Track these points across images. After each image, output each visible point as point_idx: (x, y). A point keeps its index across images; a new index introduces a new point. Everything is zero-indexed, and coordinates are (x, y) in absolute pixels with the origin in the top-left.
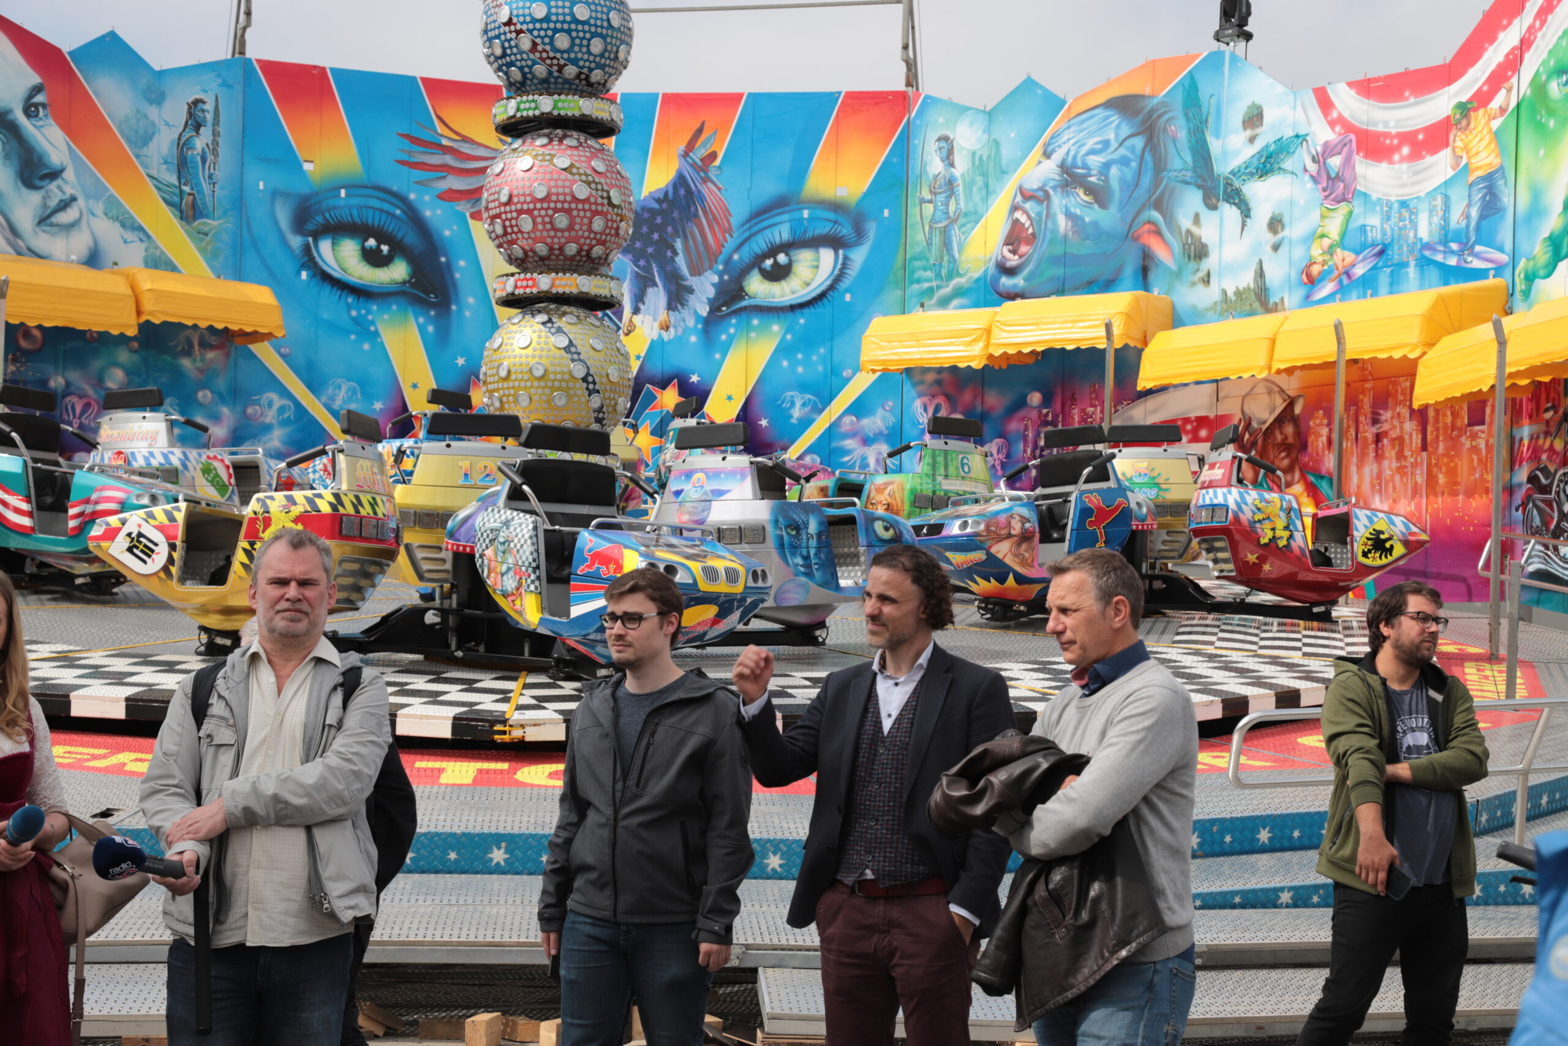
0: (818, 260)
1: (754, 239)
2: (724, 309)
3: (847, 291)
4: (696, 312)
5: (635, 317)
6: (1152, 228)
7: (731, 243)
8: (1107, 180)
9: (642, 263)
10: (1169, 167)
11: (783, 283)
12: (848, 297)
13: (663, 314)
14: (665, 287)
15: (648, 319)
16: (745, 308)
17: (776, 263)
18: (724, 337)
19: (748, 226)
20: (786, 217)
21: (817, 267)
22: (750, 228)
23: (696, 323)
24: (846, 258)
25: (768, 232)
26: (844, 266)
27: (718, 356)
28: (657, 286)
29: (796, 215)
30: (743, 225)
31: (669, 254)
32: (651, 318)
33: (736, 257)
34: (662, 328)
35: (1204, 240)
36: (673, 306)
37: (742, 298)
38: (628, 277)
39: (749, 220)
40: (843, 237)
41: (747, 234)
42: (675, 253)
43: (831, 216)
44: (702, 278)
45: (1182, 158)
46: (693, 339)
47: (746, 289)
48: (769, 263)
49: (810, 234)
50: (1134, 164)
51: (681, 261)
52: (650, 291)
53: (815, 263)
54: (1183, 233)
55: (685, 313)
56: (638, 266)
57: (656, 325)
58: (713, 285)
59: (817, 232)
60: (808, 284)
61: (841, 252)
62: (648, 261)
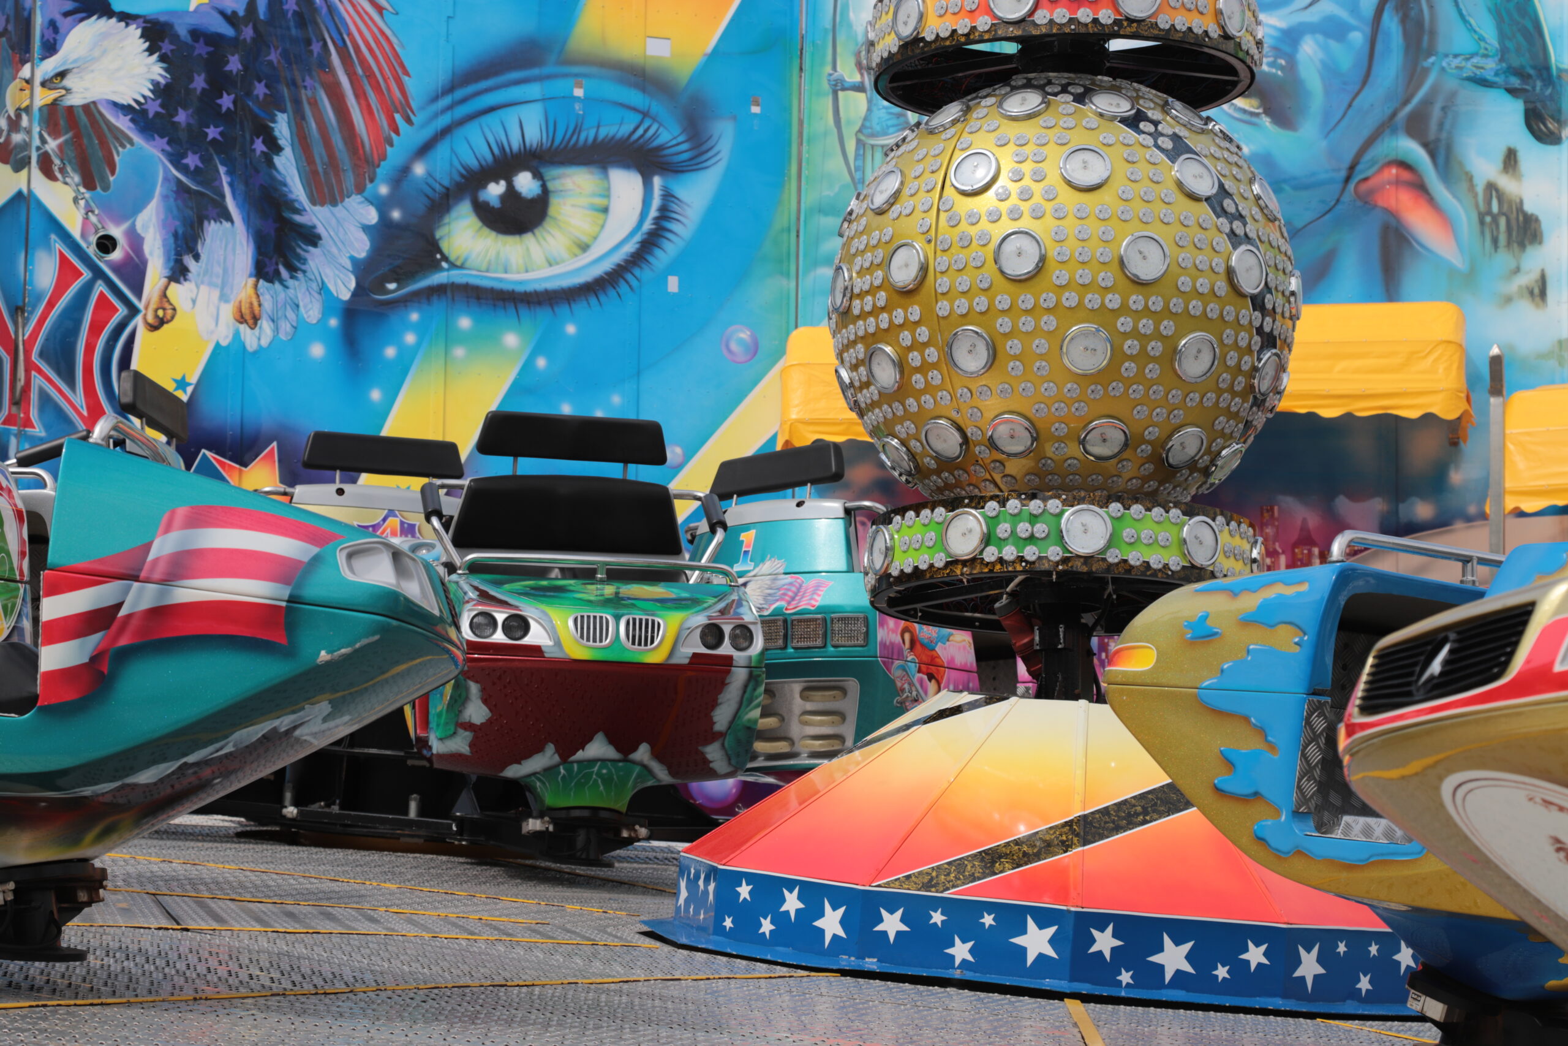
0: (607, 194)
1: (460, 133)
2: (392, 286)
3: (671, 270)
4: (323, 288)
5: (173, 285)
6: (1406, 175)
7: (408, 137)
8: (1292, 66)
9: (192, 160)
10: (1441, 48)
11: (528, 239)
12: (673, 284)
13: (243, 285)
14: (247, 222)
15: (207, 295)
16: (440, 290)
17: (511, 193)
18: (390, 352)
19: (447, 101)
20: (533, 90)
21: (605, 210)
22: (450, 108)
23: (325, 314)
24: (668, 196)
25: (491, 121)
26: (665, 214)
27: (376, 395)
28: (229, 218)
29: (558, 87)
30: (435, 99)
31: (259, 146)
32: (216, 294)
33: (419, 170)
34: (241, 319)
35: (1529, 208)
36: (270, 269)
37: (435, 266)
38: (158, 190)
39: (449, 89)
40: (661, 148)
41: (445, 120)
42: (274, 147)
43: (636, 98)
44: (339, 210)
45: (1471, 29)
46: (317, 350)
47: (444, 246)
48: (495, 190)
49: (588, 135)
50: (1358, 38)
51: (287, 165)
52: (213, 230)
53: (601, 202)
54: (1480, 189)
55: (297, 288)
56: (184, 169)
57: (227, 312)
58: (366, 228)
59: (603, 133)
60: (584, 247)
61: (657, 181)
62: (206, 159)
